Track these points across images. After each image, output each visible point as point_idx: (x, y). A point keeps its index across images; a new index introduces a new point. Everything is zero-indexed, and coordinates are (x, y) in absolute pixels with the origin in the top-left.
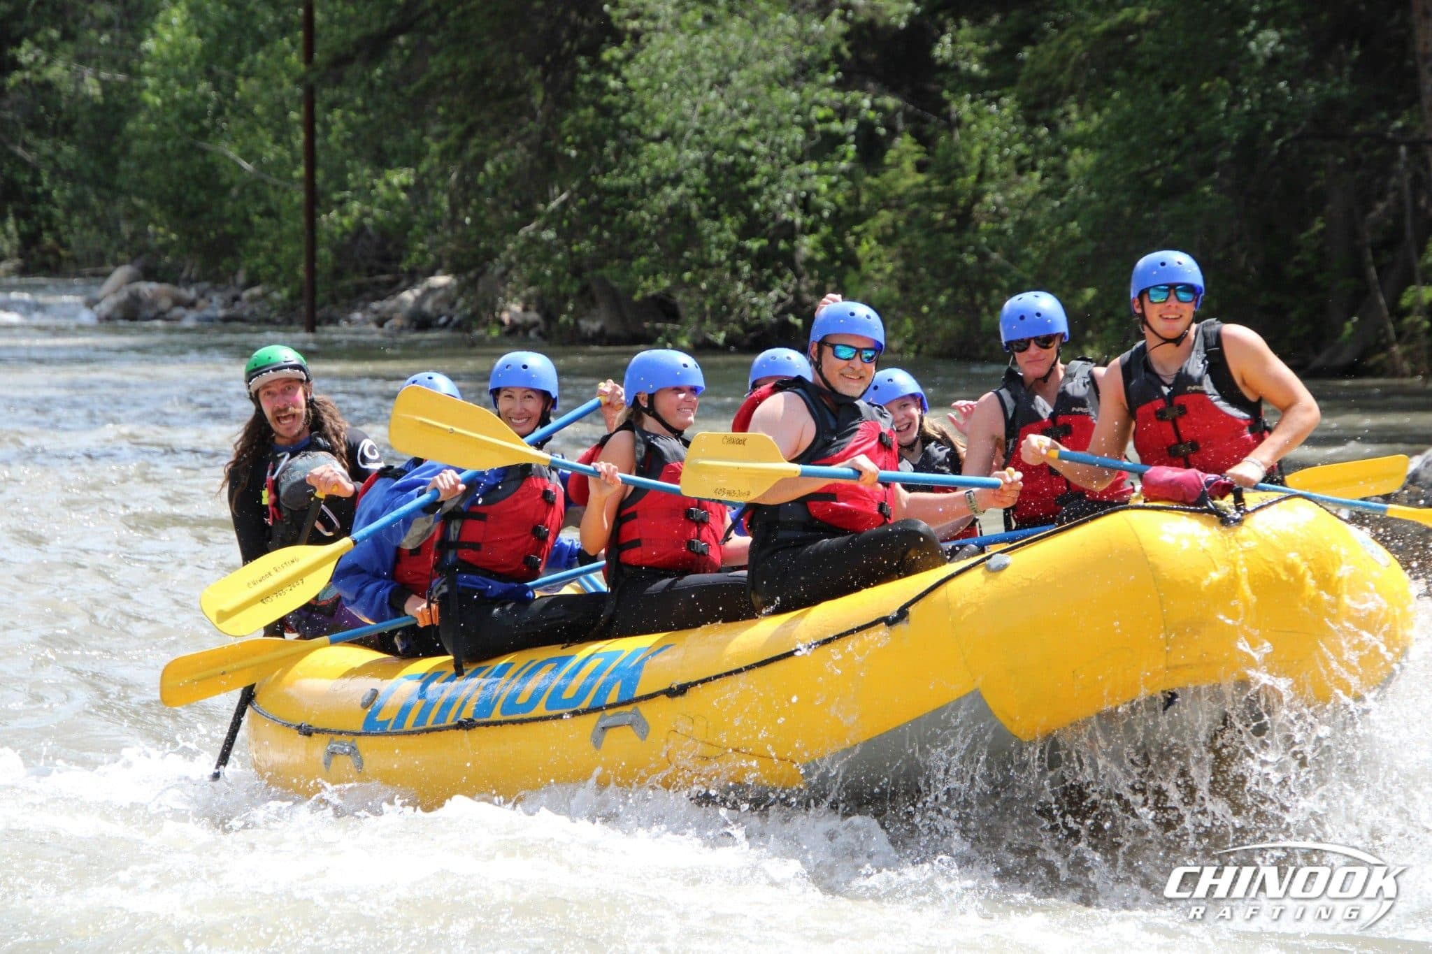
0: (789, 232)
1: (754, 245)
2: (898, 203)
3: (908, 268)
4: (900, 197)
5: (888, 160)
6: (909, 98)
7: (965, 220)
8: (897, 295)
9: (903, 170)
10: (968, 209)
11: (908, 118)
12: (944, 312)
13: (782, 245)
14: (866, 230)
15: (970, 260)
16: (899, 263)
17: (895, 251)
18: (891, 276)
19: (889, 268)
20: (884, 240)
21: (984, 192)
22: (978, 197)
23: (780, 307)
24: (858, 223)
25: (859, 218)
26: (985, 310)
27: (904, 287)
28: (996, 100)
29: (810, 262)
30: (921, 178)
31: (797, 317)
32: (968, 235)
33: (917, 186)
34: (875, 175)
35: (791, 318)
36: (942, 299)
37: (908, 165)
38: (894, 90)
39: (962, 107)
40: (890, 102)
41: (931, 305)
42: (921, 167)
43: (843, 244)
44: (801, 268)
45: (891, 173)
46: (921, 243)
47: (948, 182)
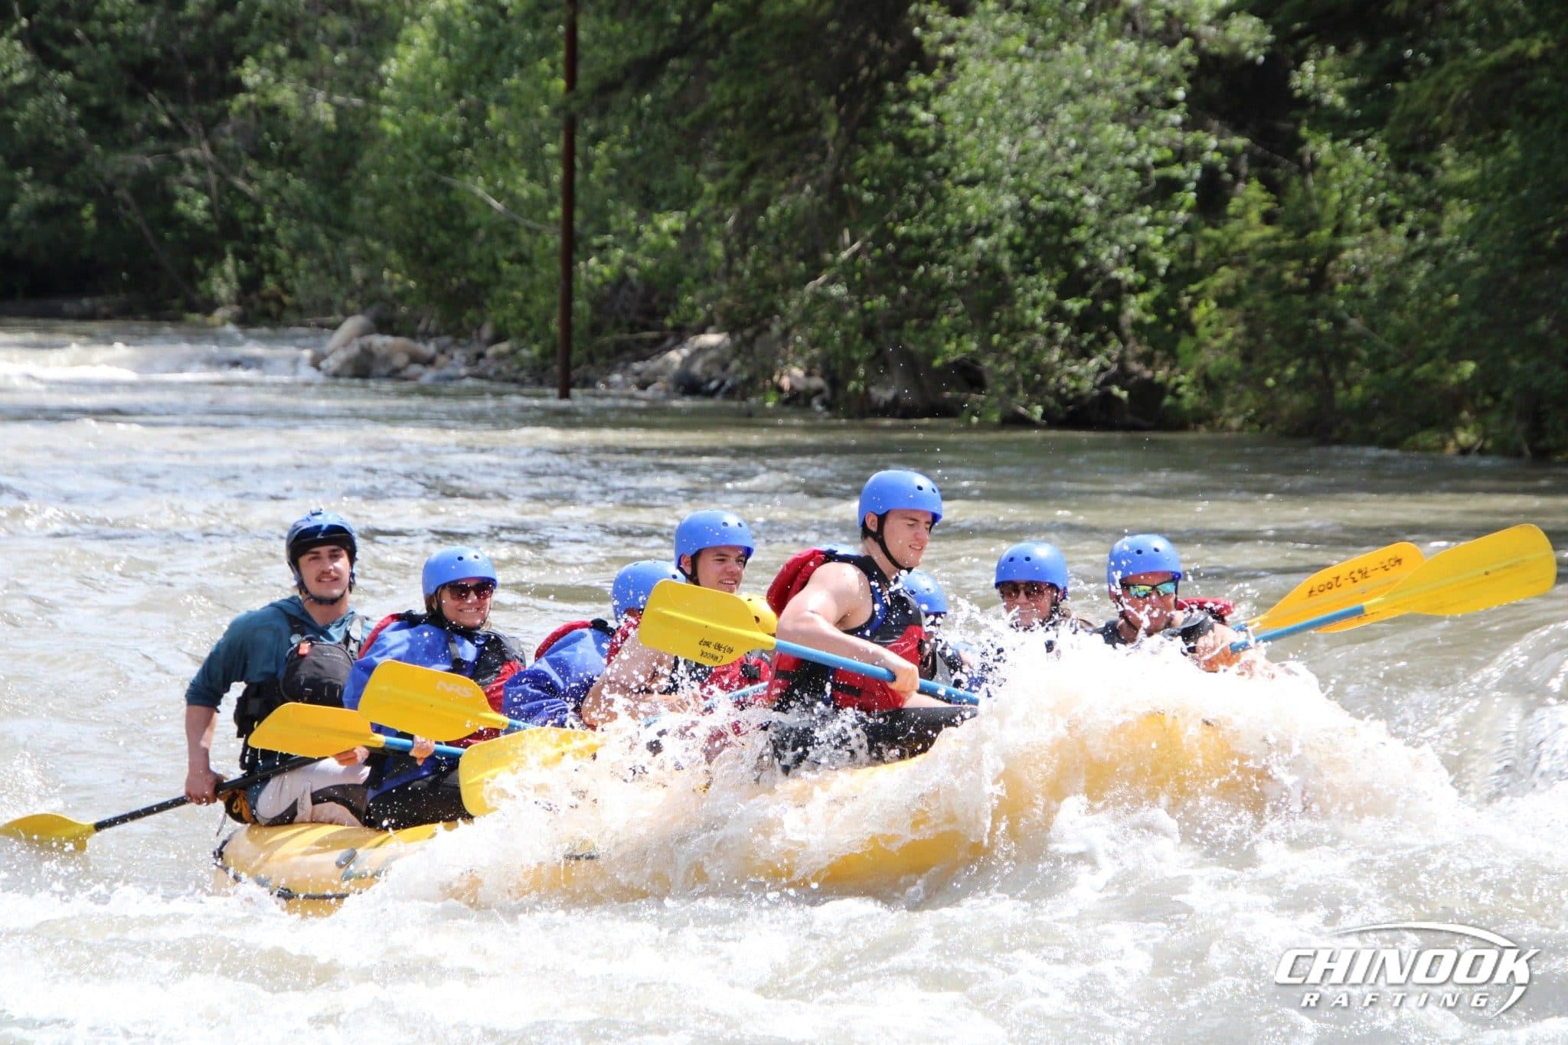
0: (1116, 291)
1: (1074, 305)
2: (1240, 259)
3: (1251, 333)
4: (1243, 252)
5: (1231, 210)
6: (1258, 138)
7: (1319, 281)
8: (1238, 365)
9: (1248, 222)
10: (1322, 268)
11: (1253, 162)
12: (1294, 385)
13: (1107, 306)
14: (1203, 290)
15: (1324, 326)
16: (1241, 328)
17: (1236, 314)
18: (1231, 345)
19: (1229, 334)
20: (1223, 302)
21: (1342, 249)
22: (1333, 252)
23: (1102, 376)
24: (1194, 282)
25: (1194, 275)
26: (1340, 384)
27: (1247, 357)
28: (1361, 141)
29: (1138, 325)
30: (1269, 231)
31: (1122, 388)
32: (1323, 297)
33: (1264, 239)
34: (1215, 227)
35: (1116, 390)
36: (1291, 371)
37: (1254, 216)
38: (1238, 129)
39: (1321, 147)
40: (1239, 142)
41: (1277, 378)
42: (1268, 218)
43: (1177, 306)
44: (1128, 332)
45: (1234, 226)
46: (1268, 306)
47: (1302, 234)
